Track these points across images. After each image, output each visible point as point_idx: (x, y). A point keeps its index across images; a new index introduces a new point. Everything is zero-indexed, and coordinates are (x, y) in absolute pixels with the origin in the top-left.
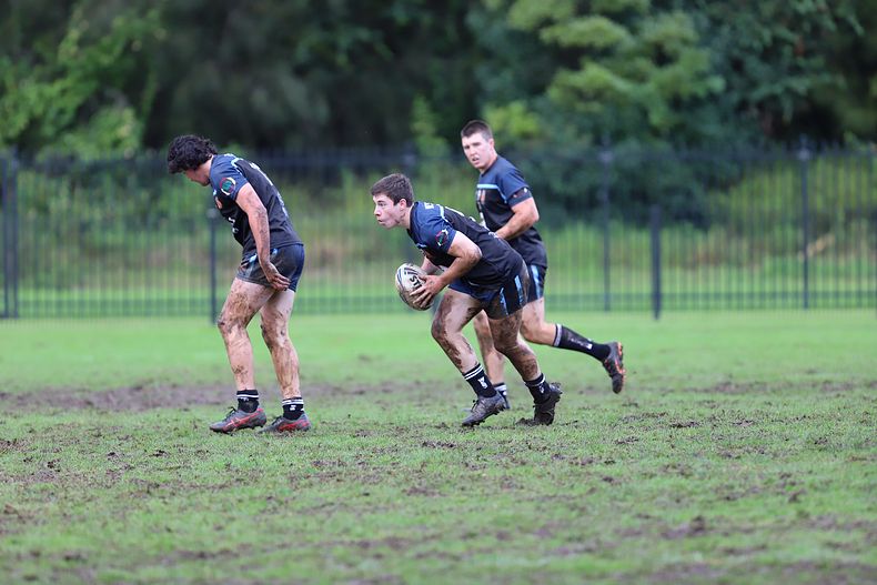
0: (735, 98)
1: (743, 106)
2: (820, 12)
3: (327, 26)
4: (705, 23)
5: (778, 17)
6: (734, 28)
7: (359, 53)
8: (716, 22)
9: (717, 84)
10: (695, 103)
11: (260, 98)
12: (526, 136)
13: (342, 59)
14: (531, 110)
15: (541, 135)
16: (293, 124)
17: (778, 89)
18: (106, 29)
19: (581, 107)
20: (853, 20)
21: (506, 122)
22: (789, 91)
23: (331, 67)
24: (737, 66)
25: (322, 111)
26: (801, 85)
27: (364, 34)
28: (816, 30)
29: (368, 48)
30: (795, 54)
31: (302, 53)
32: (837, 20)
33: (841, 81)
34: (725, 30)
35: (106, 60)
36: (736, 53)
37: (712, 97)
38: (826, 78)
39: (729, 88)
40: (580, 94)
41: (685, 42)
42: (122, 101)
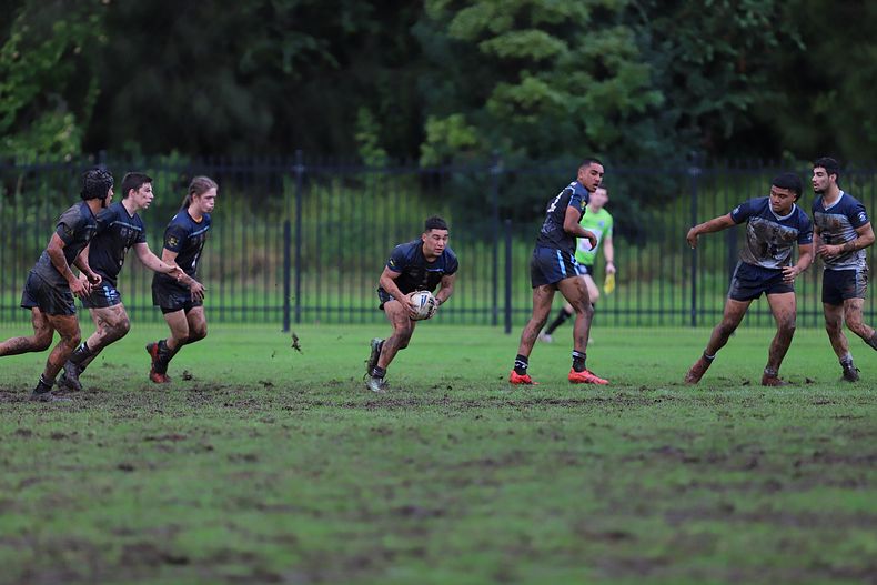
0: (676, 113)
1: (684, 121)
2: (763, 29)
3: (274, 34)
4: (647, 37)
5: (721, 32)
6: (676, 44)
7: (305, 61)
8: (659, 37)
9: (658, 98)
10: (635, 117)
11: (201, 105)
12: (464, 148)
13: (288, 69)
14: (469, 122)
15: (476, 147)
16: (237, 132)
17: (719, 105)
18: (48, 33)
19: (518, 119)
20: (796, 37)
21: (445, 133)
22: (730, 107)
23: (277, 74)
24: (679, 81)
25: (267, 120)
26: (742, 101)
27: (311, 43)
28: (760, 46)
29: (315, 56)
30: (737, 71)
31: (247, 60)
32: (780, 36)
33: (782, 98)
34: (668, 45)
35: (47, 64)
36: (678, 68)
37: (652, 112)
38: (768, 95)
39: (669, 104)
40: (518, 107)
41: (625, 56)
42: (63, 105)
